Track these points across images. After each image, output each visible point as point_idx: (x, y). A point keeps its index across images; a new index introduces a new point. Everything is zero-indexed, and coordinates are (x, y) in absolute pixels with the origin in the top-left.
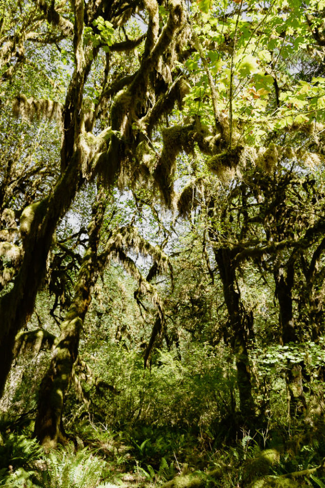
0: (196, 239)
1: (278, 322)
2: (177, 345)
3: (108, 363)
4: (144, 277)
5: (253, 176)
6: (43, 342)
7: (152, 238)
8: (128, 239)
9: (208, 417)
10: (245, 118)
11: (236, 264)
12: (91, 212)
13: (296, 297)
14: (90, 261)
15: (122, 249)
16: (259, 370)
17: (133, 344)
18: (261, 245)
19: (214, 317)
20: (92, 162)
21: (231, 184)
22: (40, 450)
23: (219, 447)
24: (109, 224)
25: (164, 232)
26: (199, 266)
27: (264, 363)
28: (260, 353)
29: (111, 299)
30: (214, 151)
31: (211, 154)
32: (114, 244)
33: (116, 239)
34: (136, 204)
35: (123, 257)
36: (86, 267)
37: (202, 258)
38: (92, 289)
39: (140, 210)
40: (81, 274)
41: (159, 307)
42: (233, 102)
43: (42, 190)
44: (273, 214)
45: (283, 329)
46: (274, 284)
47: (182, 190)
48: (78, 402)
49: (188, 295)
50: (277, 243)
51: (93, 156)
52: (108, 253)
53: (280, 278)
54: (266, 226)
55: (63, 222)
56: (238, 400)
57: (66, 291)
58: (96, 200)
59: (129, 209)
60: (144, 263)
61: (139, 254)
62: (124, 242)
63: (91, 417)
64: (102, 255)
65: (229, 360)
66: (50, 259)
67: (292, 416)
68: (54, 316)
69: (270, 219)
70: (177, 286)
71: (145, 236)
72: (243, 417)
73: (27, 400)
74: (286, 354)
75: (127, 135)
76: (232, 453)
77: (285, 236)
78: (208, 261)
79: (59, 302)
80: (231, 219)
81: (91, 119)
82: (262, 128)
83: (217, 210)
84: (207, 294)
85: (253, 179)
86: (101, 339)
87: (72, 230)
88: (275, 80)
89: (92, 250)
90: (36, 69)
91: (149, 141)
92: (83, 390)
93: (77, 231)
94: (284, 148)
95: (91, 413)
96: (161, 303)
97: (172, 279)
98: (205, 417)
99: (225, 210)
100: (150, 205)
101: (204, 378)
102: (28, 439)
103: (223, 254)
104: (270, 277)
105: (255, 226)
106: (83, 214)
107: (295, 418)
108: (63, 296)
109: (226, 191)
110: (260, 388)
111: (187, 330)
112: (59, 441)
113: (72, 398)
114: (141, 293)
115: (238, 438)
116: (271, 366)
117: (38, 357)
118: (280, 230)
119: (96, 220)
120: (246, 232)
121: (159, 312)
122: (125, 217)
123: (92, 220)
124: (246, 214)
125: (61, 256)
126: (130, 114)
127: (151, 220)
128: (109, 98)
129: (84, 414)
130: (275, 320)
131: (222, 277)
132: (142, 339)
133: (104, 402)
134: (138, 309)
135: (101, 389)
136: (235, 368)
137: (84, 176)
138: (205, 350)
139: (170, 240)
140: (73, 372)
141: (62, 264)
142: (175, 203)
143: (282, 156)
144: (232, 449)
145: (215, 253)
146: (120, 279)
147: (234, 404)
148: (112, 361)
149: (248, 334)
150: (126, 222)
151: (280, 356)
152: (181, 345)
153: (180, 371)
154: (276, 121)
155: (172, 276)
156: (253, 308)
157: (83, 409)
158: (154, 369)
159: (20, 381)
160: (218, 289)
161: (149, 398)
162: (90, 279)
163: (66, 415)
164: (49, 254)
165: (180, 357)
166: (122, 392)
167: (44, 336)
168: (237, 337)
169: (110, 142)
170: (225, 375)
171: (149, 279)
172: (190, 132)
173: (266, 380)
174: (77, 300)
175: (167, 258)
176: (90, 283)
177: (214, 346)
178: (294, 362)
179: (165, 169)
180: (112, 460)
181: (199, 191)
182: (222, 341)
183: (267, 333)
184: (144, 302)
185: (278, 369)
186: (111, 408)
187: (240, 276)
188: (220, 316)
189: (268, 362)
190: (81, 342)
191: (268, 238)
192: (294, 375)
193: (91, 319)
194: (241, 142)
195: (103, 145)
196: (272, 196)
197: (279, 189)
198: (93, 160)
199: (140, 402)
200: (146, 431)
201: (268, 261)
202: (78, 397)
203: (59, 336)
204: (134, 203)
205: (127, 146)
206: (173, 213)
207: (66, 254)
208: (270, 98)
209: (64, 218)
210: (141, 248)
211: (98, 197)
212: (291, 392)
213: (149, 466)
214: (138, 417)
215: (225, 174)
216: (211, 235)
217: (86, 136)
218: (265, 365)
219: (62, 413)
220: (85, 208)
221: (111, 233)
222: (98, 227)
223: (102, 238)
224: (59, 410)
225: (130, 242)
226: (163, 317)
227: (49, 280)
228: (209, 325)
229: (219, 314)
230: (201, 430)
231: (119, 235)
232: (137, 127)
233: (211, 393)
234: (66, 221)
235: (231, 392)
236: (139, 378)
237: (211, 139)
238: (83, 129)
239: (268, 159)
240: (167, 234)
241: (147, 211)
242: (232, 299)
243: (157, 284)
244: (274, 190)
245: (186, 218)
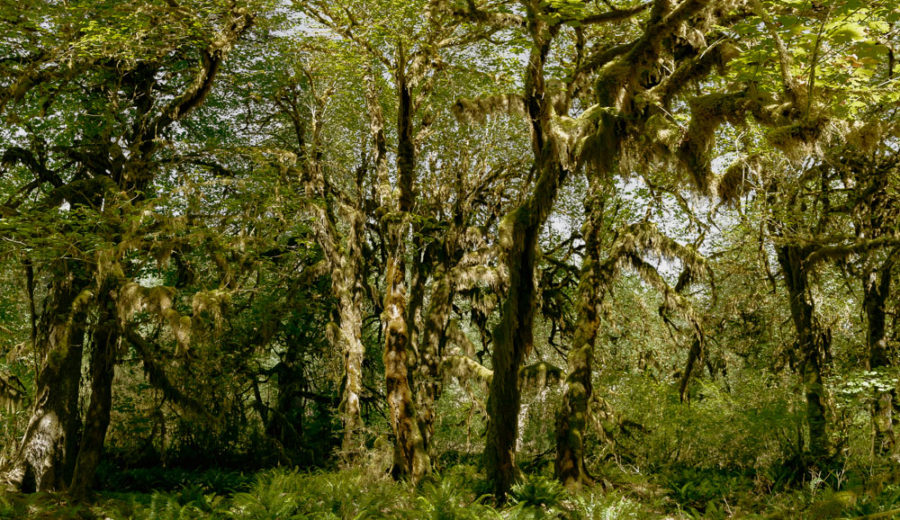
0: (749, 233)
1: (865, 341)
2: (724, 373)
3: (632, 398)
4: (672, 287)
5: (841, 154)
6: (548, 377)
7: (680, 235)
8: (642, 240)
9: (767, 459)
10: (835, 87)
11: (809, 266)
12: (583, 211)
13: (891, 311)
14: (591, 272)
15: (636, 252)
16: (837, 401)
17: (663, 375)
18: (846, 242)
19: (776, 336)
20: (574, 150)
21: (806, 162)
22: (565, 491)
23: (781, 490)
24: (612, 222)
25: (698, 225)
26: (753, 269)
27: (844, 394)
28: (839, 381)
29: (627, 319)
30: (779, 122)
31: (775, 125)
32: (623, 247)
33: (625, 240)
34: (652, 192)
35: (638, 263)
36: (587, 280)
37: (758, 258)
38: (599, 307)
39: (659, 200)
40: (582, 290)
41: (697, 326)
42: (817, 68)
43: (508, 197)
44: (866, 202)
45: (872, 351)
46: (863, 294)
47: (724, 171)
48: (600, 442)
49: (738, 308)
50: (871, 241)
51: (575, 141)
52: (615, 260)
53: (871, 285)
54: (856, 218)
55: (547, 229)
56: (807, 439)
57: (565, 313)
58: (588, 194)
59: (640, 201)
60: (669, 269)
61: (662, 257)
62: (638, 243)
63: (618, 459)
64: (608, 263)
65: (796, 390)
66: (538, 277)
67: (876, 453)
68: (554, 345)
69: (862, 209)
70: (721, 296)
71: (668, 233)
72: (813, 458)
73: (539, 440)
74: (873, 381)
75: (627, 110)
76: (797, 496)
77: (882, 232)
78: (767, 263)
79: (558, 328)
80: (804, 208)
81: (563, 101)
82: (862, 100)
83: (781, 195)
84: (766, 306)
85: (841, 158)
86: (620, 369)
87: (559, 237)
88: (891, 52)
89: (593, 258)
90: (465, 70)
91: (667, 113)
92: (605, 430)
93: (568, 236)
94: (892, 125)
95: (618, 455)
96: (699, 321)
97: (714, 288)
98: (763, 459)
99: (795, 196)
100: (674, 192)
101: (762, 414)
102: (549, 480)
103: (790, 253)
104: (858, 285)
105: (840, 218)
106: (572, 214)
107: (879, 455)
108: (561, 320)
109: (797, 171)
110: (837, 423)
111: (737, 354)
112: (584, 482)
113: (592, 438)
114: (668, 308)
115: (806, 480)
116: (853, 396)
117: (543, 394)
118: (875, 224)
119: (592, 219)
120: (824, 224)
121: (696, 331)
122: (636, 210)
123: (587, 220)
124: (826, 201)
125: (551, 271)
126: (630, 85)
127: (676, 212)
128: (590, 72)
129: (609, 456)
130: (861, 340)
131: (789, 283)
132: (674, 367)
133: (632, 443)
134: (666, 329)
135: (627, 428)
136: (805, 400)
137: (565, 168)
138: (764, 379)
139: (708, 236)
140: (589, 410)
141: (555, 281)
142: (714, 187)
143: (887, 134)
144: (797, 492)
145: (777, 252)
146: (636, 292)
147: (801, 442)
148: (637, 395)
149: (824, 357)
150: (638, 217)
151: (866, 384)
152: (730, 374)
153: (730, 405)
154: (884, 94)
155: (712, 284)
156: (831, 325)
157: (607, 450)
158: (694, 403)
159: (528, 420)
160: (781, 300)
161: (689, 438)
162: (595, 296)
163: (588, 456)
164: (535, 270)
165: (729, 389)
166: (653, 431)
167: (547, 369)
168: (809, 362)
169: (600, 122)
170: (790, 410)
171: (679, 289)
172: (738, 100)
173: (845, 414)
174: (582, 323)
175: (704, 261)
176: (595, 301)
177: (775, 374)
178: (883, 390)
179: (696, 146)
180: (649, 503)
181: (754, 172)
182: (788, 366)
183: (849, 355)
184: (674, 320)
185: (862, 400)
186: (642, 449)
187: (814, 282)
188: (784, 335)
189: (849, 392)
190: (595, 374)
191: (858, 232)
192: (882, 406)
193: (603, 347)
194: (825, 113)
195: (589, 127)
196: (867, 180)
197: (879, 173)
198: (576, 146)
199: (678, 443)
200: (687, 474)
201: (856, 263)
202: (600, 436)
203: (567, 370)
204: (649, 191)
205: (629, 123)
206: (711, 201)
207: (557, 268)
208: (879, 68)
209: (547, 224)
210: (663, 250)
211: (591, 190)
212: (877, 426)
213: (693, 510)
214: (676, 459)
215: (796, 150)
216: (771, 228)
217: (558, 120)
218: (845, 395)
219: (583, 454)
220: (574, 207)
221: (617, 233)
222: (596, 228)
223: (604, 241)
224: (579, 452)
225: (647, 242)
226: (702, 337)
227: (541, 303)
228: (769, 346)
229: (782, 332)
230: (758, 473)
231: (629, 235)
232: (645, 99)
233: (772, 431)
234: (550, 227)
235: (799, 429)
236: (674, 414)
237: (775, 108)
238: (553, 113)
239: (865, 136)
240: (703, 229)
241: (669, 201)
242: (803, 313)
243: (691, 295)
244: (871, 174)
245: (733, 206)
